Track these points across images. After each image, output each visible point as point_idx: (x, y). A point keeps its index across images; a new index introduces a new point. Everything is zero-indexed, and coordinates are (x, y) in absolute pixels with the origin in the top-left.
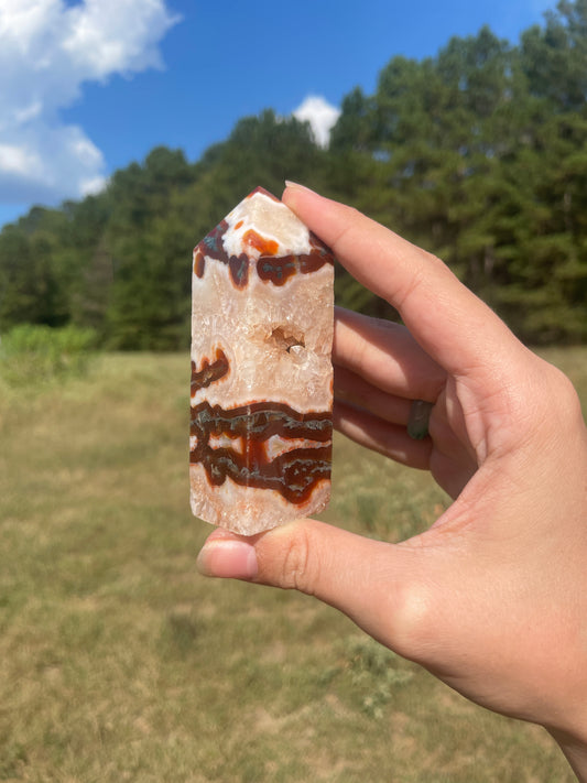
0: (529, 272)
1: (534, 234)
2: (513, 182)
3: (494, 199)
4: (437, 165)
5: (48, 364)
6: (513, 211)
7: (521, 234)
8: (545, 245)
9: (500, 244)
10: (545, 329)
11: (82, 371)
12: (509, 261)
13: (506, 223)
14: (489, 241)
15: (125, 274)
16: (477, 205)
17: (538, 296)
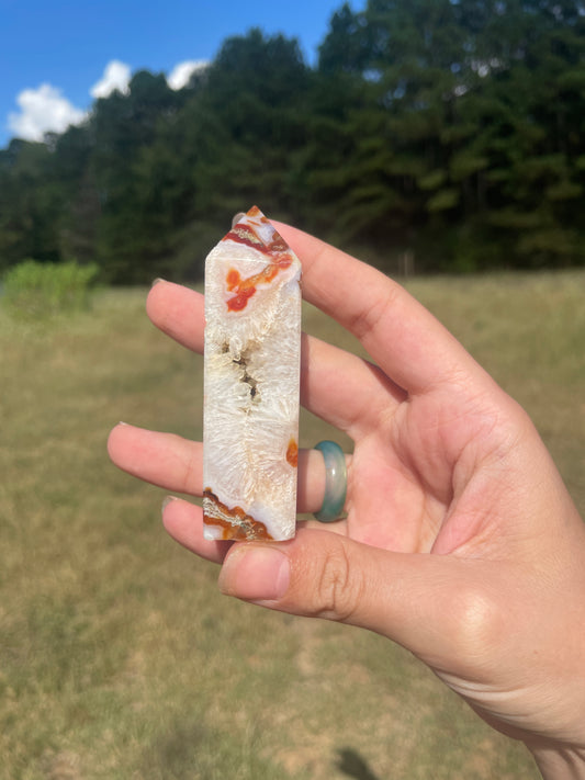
0: (521, 193)
1: (527, 155)
2: (506, 101)
3: (487, 119)
4: (429, 85)
5: (54, 300)
6: (507, 131)
7: (514, 155)
8: (537, 165)
9: (493, 167)
10: (537, 251)
11: (87, 307)
12: (503, 183)
13: (499, 144)
14: (481, 163)
15: (113, 207)
16: (469, 127)
17: (530, 220)
